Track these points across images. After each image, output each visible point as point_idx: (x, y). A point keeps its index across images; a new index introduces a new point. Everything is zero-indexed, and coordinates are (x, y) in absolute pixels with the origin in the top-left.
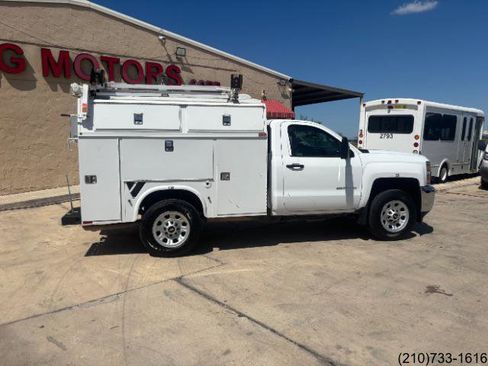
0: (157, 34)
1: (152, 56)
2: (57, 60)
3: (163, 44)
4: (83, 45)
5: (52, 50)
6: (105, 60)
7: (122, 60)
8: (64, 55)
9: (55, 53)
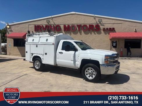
0: (93, 16)
1: (91, 23)
2: (67, 27)
3: (95, 19)
4: (73, 23)
5: (66, 25)
6: (78, 26)
7: (82, 25)
8: (69, 26)
9: (67, 26)
